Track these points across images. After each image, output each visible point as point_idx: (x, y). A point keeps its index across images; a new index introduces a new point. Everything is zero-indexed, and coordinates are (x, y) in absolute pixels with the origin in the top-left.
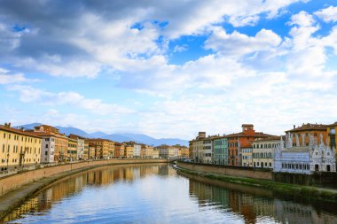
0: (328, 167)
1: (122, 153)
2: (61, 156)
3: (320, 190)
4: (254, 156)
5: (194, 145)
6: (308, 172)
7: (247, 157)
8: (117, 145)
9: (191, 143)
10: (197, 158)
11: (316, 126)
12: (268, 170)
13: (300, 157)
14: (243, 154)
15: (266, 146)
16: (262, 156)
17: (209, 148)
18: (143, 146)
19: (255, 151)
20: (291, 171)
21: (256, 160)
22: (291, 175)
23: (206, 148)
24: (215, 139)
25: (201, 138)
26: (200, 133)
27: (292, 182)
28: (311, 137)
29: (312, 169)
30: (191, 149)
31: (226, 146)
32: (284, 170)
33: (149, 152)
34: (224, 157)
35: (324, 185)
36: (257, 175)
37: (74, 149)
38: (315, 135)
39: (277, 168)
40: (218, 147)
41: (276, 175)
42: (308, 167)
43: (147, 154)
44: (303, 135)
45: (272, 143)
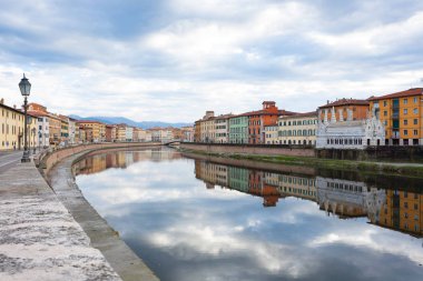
0: (378, 141)
1: (114, 136)
2: (56, 139)
3: (381, 164)
4: (280, 133)
5: (203, 125)
6: (359, 147)
7: (272, 135)
8: (109, 128)
10: (207, 139)
12: (310, 147)
14: (267, 133)
15: (295, 123)
16: (290, 133)
17: (224, 127)
18: (135, 129)
19: (282, 128)
20: (337, 146)
22: (339, 151)
23: (221, 127)
24: (230, 118)
25: (210, 117)
26: (208, 112)
27: (340, 158)
28: (350, 112)
29: (365, 143)
30: (198, 130)
31: (246, 125)
32: (330, 146)
34: (245, 138)
35: (380, 159)
36: (295, 153)
37: (66, 131)
38: (354, 110)
39: (321, 144)
40: (235, 126)
41: (319, 152)
42: (361, 142)
43: (140, 137)
44: (341, 111)
45: (302, 120)
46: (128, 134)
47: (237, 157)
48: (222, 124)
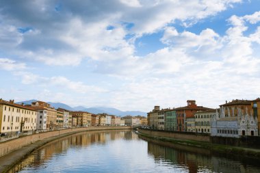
0: (252, 132)
1: (97, 122)
2: (52, 124)
3: (246, 149)
4: (196, 124)
5: (152, 116)
6: (236, 136)
7: (191, 126)
8: (94, 116)
9: (149, 114)
10: (153, 126)
11: (243, 101)
12: (207, 135)
13: (231, 125)
15: (205, 117)
16: (202, 124)
18: (113, 117)
19: (197, 120)
20: (224, 135)
21: (198, 127)
22: (225, 138)
23: (161, 118)
24: (167, 111)
25: (157, 110)
26: (155, 107)
27: (225, 144)
28: (240, 110)
29: (240, 133)
30: (148, 119)
31: (175, 117)
32: (219, 135)
33: (117, 121)
34: (174, 125)
35: (249, 146)
36: (199, 138)
37: (61, 119)
38: (242, 108)
39: (214, 133)
40: (169, 117)
41: (212, 138)
42: (237, 132)
43: (116, 123)
44: (233, 108)
46: (108, 120)
47: (163, 140)
48: (162, 116)
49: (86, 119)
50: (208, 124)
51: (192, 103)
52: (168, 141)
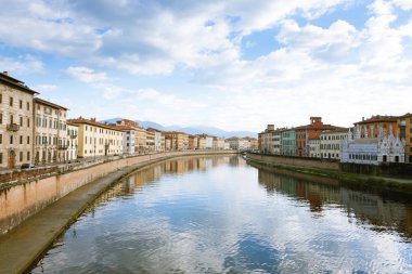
0: (397, 158)
1: (195, 145)
2: (141, 147)
4: (321, 147)
5: (264, 137)
6: (375, 163)
7: (315, 148)
8: (191, 137)
9: (260, 135)
10: (266, 149)
11: (386, 117)
12: (335, 161)
13: (368, 148)
14: (311, 146)
15: (334, 138)
16: (329, 147)
17: (278, 139)
18: (215, 138)
19: (323, 142)
20: (358, 161)
21: (323, 152)
22: (359, 166)
23: (275, 140)
24: (283, 131)
25: (270, 130)
26: (269, 125)
27: (358, 172)
28: (381, 129)
29: (380, 160)
30: (260, 141)
31: (294, 138)
32: (351, 161)
33: (221, 144)
34: (292, 148)
35: (392, 175)
36: (324, 165)
37: (152, 141)
38: (385, 126)
39: (345, 158)
40: (286, 139)
41: (343, 165)
42: (376, 158)
43: (219, 146)
44: (372, 127)
45: (340, 134)
46: (208, 143)
47: (279, 167)
48: (277, 137)
49: (182, 141)
50: (337, 147)
51: (317, 120)
52: (284, 168)
